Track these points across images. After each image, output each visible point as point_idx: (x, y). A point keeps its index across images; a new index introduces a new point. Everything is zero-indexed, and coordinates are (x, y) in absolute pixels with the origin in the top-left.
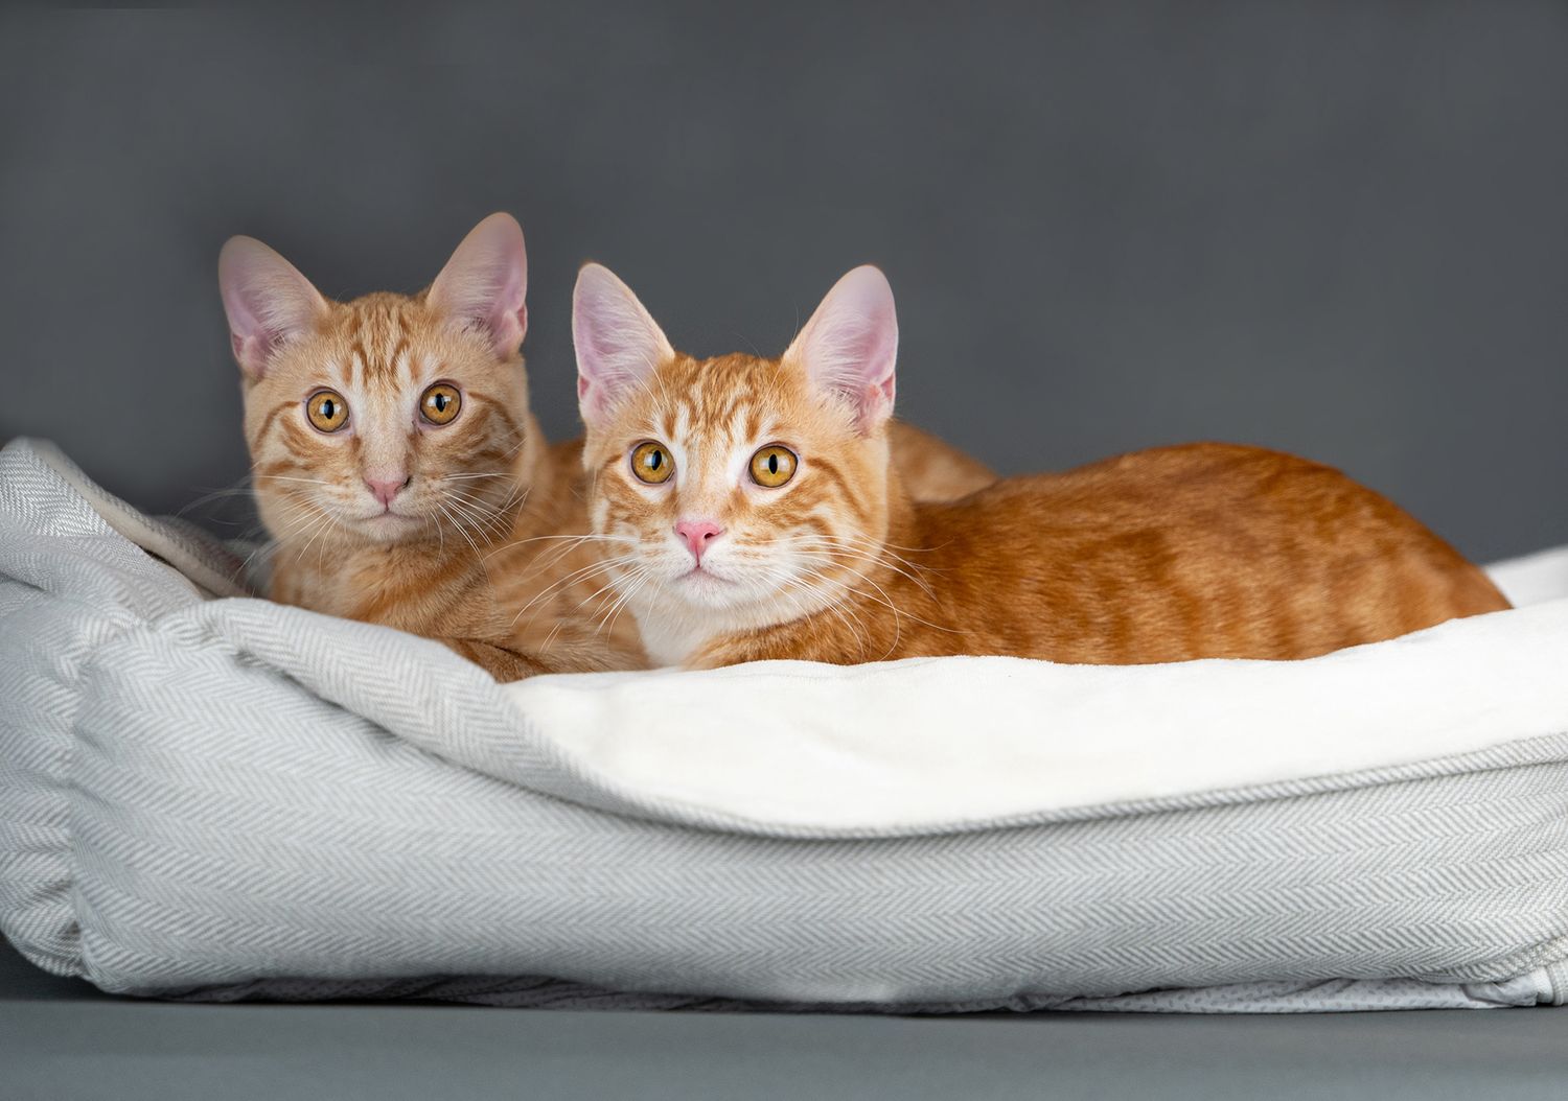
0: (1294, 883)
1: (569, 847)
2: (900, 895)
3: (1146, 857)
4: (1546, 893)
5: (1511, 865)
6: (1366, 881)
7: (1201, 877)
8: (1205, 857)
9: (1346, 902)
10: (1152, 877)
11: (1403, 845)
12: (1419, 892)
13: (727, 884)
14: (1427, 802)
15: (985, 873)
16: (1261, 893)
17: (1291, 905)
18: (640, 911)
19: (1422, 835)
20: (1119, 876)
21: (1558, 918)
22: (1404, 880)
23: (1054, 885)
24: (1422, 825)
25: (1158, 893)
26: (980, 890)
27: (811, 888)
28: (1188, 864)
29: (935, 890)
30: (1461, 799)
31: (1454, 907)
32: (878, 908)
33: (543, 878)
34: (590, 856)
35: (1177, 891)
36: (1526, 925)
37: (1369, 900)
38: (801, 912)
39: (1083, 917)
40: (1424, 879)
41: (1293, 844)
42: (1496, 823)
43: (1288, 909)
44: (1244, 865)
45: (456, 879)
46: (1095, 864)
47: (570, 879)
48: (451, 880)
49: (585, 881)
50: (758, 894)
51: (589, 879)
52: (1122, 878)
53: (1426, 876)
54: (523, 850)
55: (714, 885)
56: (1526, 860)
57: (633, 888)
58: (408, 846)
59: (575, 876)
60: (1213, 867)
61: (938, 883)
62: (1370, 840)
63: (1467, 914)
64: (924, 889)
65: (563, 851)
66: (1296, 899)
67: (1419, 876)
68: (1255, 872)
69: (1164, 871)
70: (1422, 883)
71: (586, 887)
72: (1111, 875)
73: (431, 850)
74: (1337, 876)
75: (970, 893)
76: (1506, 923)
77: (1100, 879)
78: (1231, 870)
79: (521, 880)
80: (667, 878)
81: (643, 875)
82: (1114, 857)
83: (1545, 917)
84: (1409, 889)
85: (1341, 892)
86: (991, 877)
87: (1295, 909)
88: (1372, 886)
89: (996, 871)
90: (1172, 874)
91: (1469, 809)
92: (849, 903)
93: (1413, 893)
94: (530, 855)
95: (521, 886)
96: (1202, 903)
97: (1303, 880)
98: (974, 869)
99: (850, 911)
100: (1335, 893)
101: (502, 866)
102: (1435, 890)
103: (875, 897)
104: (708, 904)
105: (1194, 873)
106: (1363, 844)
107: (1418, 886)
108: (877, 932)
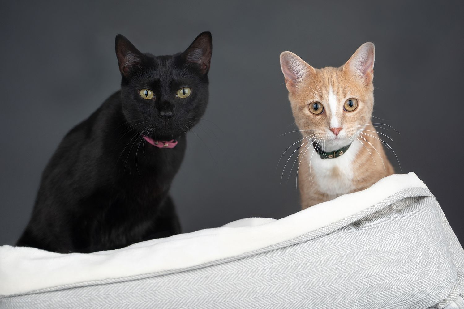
0: (366, 277)
1: (140, 286)
2: (244, 292)
3: (318, 274)
4: (443, 268)
5: (429, 260)
6: (387, 272)
7: (336, 278)
8: (336, 272)
9: (383, 280)
10: (321, 280)
11: (395, 259)
12: (404, 273)
13: (190, 292)
14: (399, 245)
15: (269, 283)
16: (356, 281)
17: (366, 284)
18: (165, 304)
19: (400, 255)
20: (311, 280)
21: (448, 275)
22: (398, 270)
23: (291, 285)
24: (399, 252)
25: (324, 285)
26: (268, 288)
27: (215, 291)
28: (331, 274)
29: (254, 289)
30: (409, 243)
31: (416, 276)
32: (237, 297)
33: (133, 296)
34: (146, 288)
35: (330, 284)
36: (439, 278)
37: (390, 278)
38: (214, 299)
39: (303, 295)
40: (405, 269)
41: (362, 264)
42: (422, 248)
43: (366, 285)
44: (348, 273)
45: (107, 301)
46: (302, 277)
47: (141, 296)
48: (105, 302)
49: (146, 296)
50: (200, 295)
51: (147, 295)
52: (312, 281)
53: (405, 268)
54: (126, 289)
55: (186, 293)
56: (434, 259)
57: (161, 297)
58: (91, 293)
59: (143, 295)
60: (339, 274)
61: (255, 287)
62: (385, 260)
63: (420, 277)
64: (250, 289)
65: (138, 288)
66: (368, 282)
67: (403, 268)
68: (353, 275)
69: (324, 277)
70: (404, 270)
71: (147, 298)
72: (308, 280)
73: (98, 294)
74: (378, 272)
75: (265, 290)
76: (433, 278)
77: (305, 282)
78: (345, 275)
79: (127, 298)
80: (171, 292)
81: (163, 292)
82: (308, 274)
83: (444, 275)
84: (401, 273)
85: (381, 277)
86: (270, 284)
87: (368, 285)
88: (390, 274)
89: (272, 282)
90: (327, 278)
91: (412, 245)
92: (228, 295)
93: (403, 274)
94: (128, 290)
95: (127, 300)
96: (339, 287)
97: (368, 275)
98: (265, 282)
99: (229, 298)
100: (379, 278)
101: (120, 295)
102: (409, 272)
103: (236, 293)
104: (185, 299)
105: (334, 277)
106: (383, 261)
107: (403, 271)
108: (239, 304)
